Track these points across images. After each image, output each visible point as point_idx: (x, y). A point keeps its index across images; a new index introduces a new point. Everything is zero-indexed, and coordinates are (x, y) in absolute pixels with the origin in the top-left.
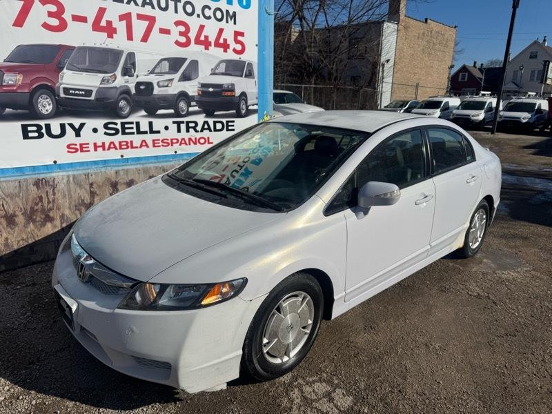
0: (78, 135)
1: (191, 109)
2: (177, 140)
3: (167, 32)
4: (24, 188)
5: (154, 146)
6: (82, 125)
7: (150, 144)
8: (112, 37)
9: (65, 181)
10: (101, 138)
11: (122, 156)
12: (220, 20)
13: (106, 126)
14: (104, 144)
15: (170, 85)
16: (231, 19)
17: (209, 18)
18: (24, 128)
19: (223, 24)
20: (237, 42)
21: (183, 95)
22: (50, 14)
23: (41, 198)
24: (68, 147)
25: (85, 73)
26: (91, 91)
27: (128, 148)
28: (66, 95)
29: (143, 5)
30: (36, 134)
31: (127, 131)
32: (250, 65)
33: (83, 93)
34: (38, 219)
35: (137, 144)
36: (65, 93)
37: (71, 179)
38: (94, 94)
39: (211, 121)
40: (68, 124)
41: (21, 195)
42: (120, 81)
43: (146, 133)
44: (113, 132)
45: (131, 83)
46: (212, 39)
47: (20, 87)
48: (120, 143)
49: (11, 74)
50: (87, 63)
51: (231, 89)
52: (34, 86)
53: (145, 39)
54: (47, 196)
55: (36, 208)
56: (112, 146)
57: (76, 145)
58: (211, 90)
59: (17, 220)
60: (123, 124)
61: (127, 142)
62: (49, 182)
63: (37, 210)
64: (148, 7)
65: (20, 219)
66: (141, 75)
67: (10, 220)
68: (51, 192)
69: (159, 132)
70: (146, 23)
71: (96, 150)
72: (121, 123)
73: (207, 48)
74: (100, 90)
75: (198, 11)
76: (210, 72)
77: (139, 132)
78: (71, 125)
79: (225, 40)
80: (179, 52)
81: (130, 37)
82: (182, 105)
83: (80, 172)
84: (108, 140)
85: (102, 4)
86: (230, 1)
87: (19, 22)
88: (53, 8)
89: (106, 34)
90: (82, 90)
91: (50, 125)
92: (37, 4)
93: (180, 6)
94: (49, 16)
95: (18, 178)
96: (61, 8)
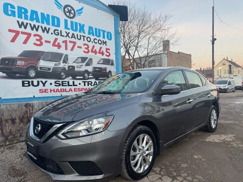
0: (44, 85)
1: (89, 77)
2: (84, 89)
3: (80, 47)
4: (21, 107)
5: (75, 91)
6: (46, 82)
7: (73, 90)
8: (60, 49)
9: (37, 105)
10: (53, 87)
11: (61, 95)
12: (101, 44)
13: (55, 82)
14: (54, 89)
15: (81, 67)
16: (105, 44)
17: (96, 43)
18: (23, 82)
19: (102, 45)
20: (107, 52)
21: (86, 71)
22: (37, 40)
23: (27, 112)
24: (40, 90)
25: (48, 62)
26: (50, 69)
27: (64, 91)
29: (72, 38)
30: (27, 85)
31: (64, 85)
32: (112, 61)
34: (25, 121)
35: (68, 90)
36: (40, 69)
37: (40, 104)
38: (51, 70)
39: (97, 82)
40: (41, 81)
41: (19, 110)
42: (62, 65)
43: (71, 85)
44: (58, 85)
45: (66, 66)
46: (98, 51)
47: (23, 66)
48: (61, 89)
49: (20, 61)
50: (50, 58)
51: (105, 69)
52: (28, 66)
53: (72, 50)
54: (30, 111)
55: (25, 116)
56: (58, 90)
57: (43, 90)
58: (97, 69)
59: (16, 121)
60: (62, 82)
61: (64, 89)
62: (31, 105)
63: (25, 117)
64: (73, 38)
65: (17, 121)
66: (70, 63)
67: (13, 121)
68: (31, 110)
69: (77, 85)
70: (73, 44)
71: (51, 92)
73: (96, 54)
74: (54, 68)
75: (92, 40)
76: (97, 63)
77: (69, 85)
78: (42, 82)
79: (103, 51)
80: (85, 55)
81: (66, 49)
82: (86, 75)
83: (44, 101)
84: (56, 88)
85: (57, 37)
86: (104, 37)
87: (25, 42)
88: (38, 38)
89: (57, 48)
90: (47, 68)
91: (33, 81)
92: (32, 36)
93: (85, 38)
94: (36, 40)
95: (18, 103)
96: (41, 38)
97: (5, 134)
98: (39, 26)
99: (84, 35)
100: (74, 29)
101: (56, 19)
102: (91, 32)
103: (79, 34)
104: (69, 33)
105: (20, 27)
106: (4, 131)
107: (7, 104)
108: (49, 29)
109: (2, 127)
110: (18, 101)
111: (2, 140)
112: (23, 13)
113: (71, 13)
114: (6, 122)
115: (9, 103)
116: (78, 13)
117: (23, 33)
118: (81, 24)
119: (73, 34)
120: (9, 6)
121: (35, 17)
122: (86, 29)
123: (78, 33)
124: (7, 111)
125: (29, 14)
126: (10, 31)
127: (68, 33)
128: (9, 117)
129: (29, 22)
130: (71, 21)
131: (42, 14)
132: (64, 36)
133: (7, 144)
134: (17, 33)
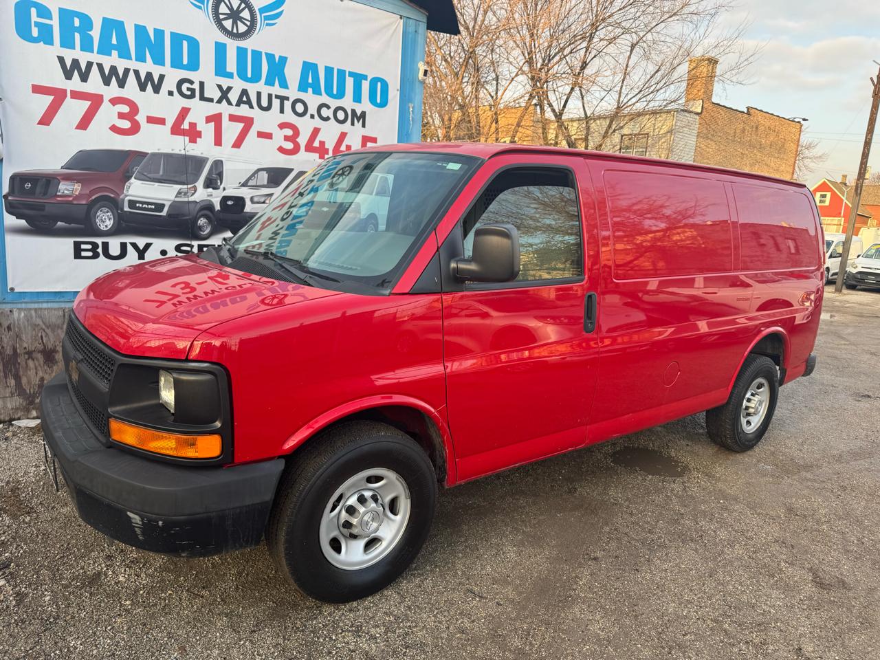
0: (141, 256)
3: (268, 136)
6: (148, 246)
8: (195, 142)
12: (343, 122)
13: (178, 248)
15: (267, 201)
16: (358, 122)
17: (327, 119)
18: (77, 246)
19: (347, 127)
22: (121, 116)
25: (157, 184)
26: (163, 205)
28: (130, 208)
29: (238, 105)
30: (90, 254)
33: (153, 207)
36: (130, 207)
38: (166, 209)
40: (131, 244)
42: (201, 194)
45: (215, 197)
46: (330, 146)
47: (77, 198)
49: (69, 183)
50: (161, 173)
52: (93, 198)
53: (238, 144)
59: (57, 357)
60: (200, 247)
64: (244, 107)
66: (230, 188)
67: (49, 356)
70: (241, 125)
72: (199, 245)
73: (322, 157)
74: (174, 205)
75: (312, 110)
78: (134, 245)
79: (349, 147)
80: (282, 161)
81: (218, 142)
85: (186, 103)
86: (357, 98)
87: (84, 124)
88: (125, 109)
89: (187, 139)
90: (152, 204)
91: (108, 243)
92: (106, 105)
93: (288, 104)
94: (119, 118)
95: (63, 305)
96: (134, 109)
97: (25, 390)
98: (127, 71)
99: (283, 92)
100: (249, 75)
101: (185, 44)
102: (310, 81)
103: (266, 90)
104: (229, 89)
105: (68, 75)
106: (24, 380)
107: (30, 309)
108: (162, 77)
109: (17, 370)
110: (62, 300)
111: (18, 404)
112: (77, 30)
113: (241, 19)
114: (28, 359)
115: (36, 306)
116: (267, 18)
117: (76, 95)
118: (273, 55)
119: (244, 92)
120: (33, 11)
121: (114, 41)
122: (293, 73)
123: (261, 86)
124: (29, 328)
125: (96, 33)
126: (37, 89)
127: (225, 88)
128: (36, 344)
129: (95, 58)
130: (238, 48)
131: (140, 30)
132: (211, 100)
133: (32, 416)
134: (59, 96)
